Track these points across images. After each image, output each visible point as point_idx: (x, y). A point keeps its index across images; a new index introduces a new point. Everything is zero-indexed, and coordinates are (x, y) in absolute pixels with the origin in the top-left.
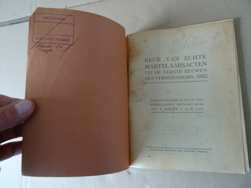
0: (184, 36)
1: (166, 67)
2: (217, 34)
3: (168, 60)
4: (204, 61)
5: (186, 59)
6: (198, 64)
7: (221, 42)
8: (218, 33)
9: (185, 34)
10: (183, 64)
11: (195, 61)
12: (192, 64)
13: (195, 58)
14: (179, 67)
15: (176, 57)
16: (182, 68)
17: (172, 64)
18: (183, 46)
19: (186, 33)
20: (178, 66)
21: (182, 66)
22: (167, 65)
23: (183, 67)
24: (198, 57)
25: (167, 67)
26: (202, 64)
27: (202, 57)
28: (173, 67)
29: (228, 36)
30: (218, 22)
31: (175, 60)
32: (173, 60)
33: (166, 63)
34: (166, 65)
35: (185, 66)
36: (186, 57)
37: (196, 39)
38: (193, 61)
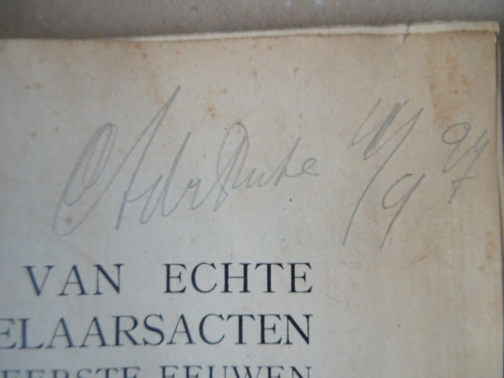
0: (167, 106)
1: (24, 346)
2: (391, 118)
3: (38, 292)
4: (297, 306)
5: (175, 285)
6: (252, 329)
7: (412, 181)
8: (397, 108)
9: (174, 96)
10: (153, 322)
11: (236, 302)
12: (212, 329)
13: (236, 285)
14: (117, 343)
15: (100, 268)
16: (142, 349)
17: (67, 321)
18: (154, 187)
19: (179, 88)
20: (110, 337)
21: (140, 333)
22: (28, 323)
23: (146, 343)
24: (257, 277)
25: (30, 342)
26: (281, 333)
27: (281, 278)
28: (77, 340)
29: (459, 142)
30: (402, 29)
31: (90, 287)
32: (75, 289)
33: (19, 314)
34: (19, 324)
35: (167, 340)
36: (174, 272)
37: (246, 138)
38: (218, 302)
